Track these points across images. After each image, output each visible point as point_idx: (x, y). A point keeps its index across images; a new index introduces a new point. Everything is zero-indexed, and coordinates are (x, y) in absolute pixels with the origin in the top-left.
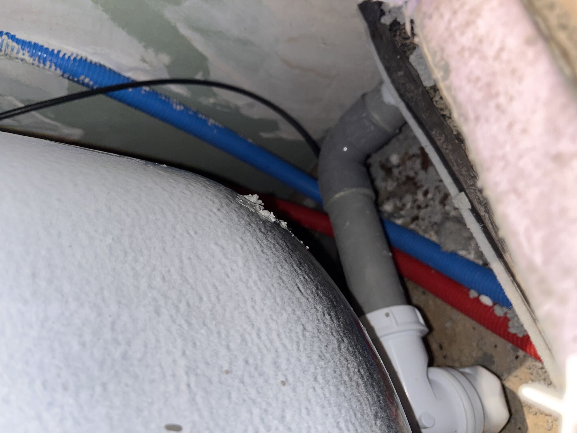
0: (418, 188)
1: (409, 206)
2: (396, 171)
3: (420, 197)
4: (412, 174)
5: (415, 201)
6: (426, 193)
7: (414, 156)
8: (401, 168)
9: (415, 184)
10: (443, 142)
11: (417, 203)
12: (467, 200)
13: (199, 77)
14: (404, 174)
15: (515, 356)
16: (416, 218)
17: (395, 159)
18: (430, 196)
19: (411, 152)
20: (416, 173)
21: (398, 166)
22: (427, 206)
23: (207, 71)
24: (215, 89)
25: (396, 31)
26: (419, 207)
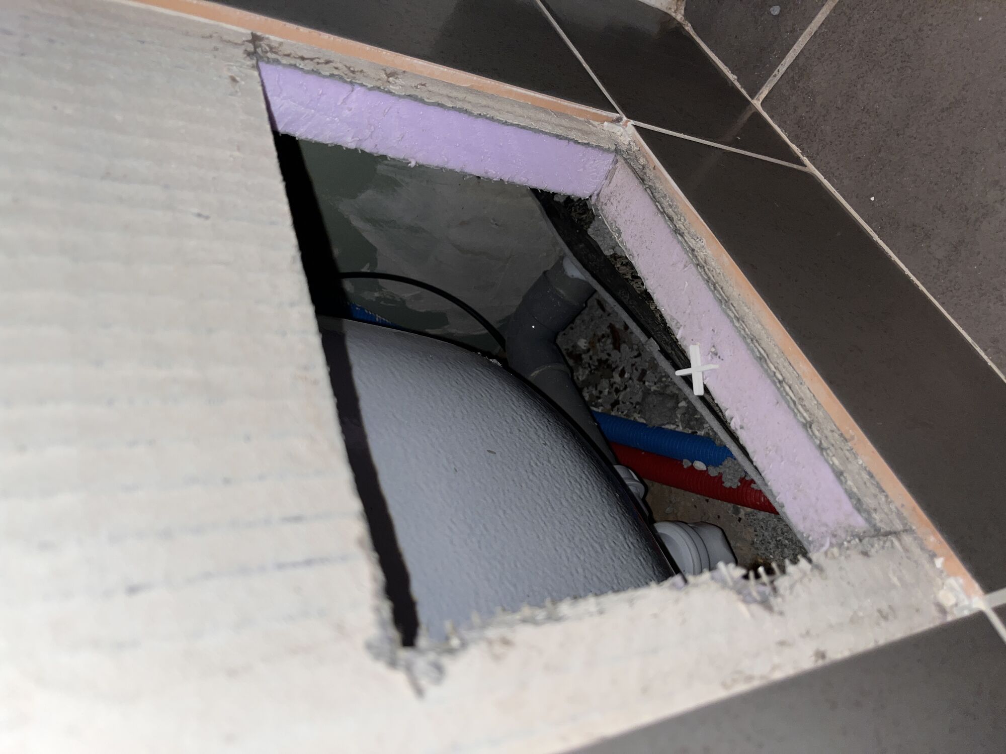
0: (613, 370)
1: (606, 392)
2: (585, 357)
3: (617, 378)
4: (604, 357)
5: (612, 385)
6: (622, 374)
7: (603, 336)
8: (591, 353)
9: (609, 366)
10: (629, 300)
11: (615, 386)
12: (656, 343)
13: (365, 269)
14: (595, 358)
15: (738, 518)
16: (616, 403)
17: (582, 344)
18: (627, 376)
19: (600, 334)
20: (609, 355)
21: (588, 350)
22: (626, 388)
23: (374, 263)
24: (381, 281)
25: (571, 208)
26: (617, 391)
